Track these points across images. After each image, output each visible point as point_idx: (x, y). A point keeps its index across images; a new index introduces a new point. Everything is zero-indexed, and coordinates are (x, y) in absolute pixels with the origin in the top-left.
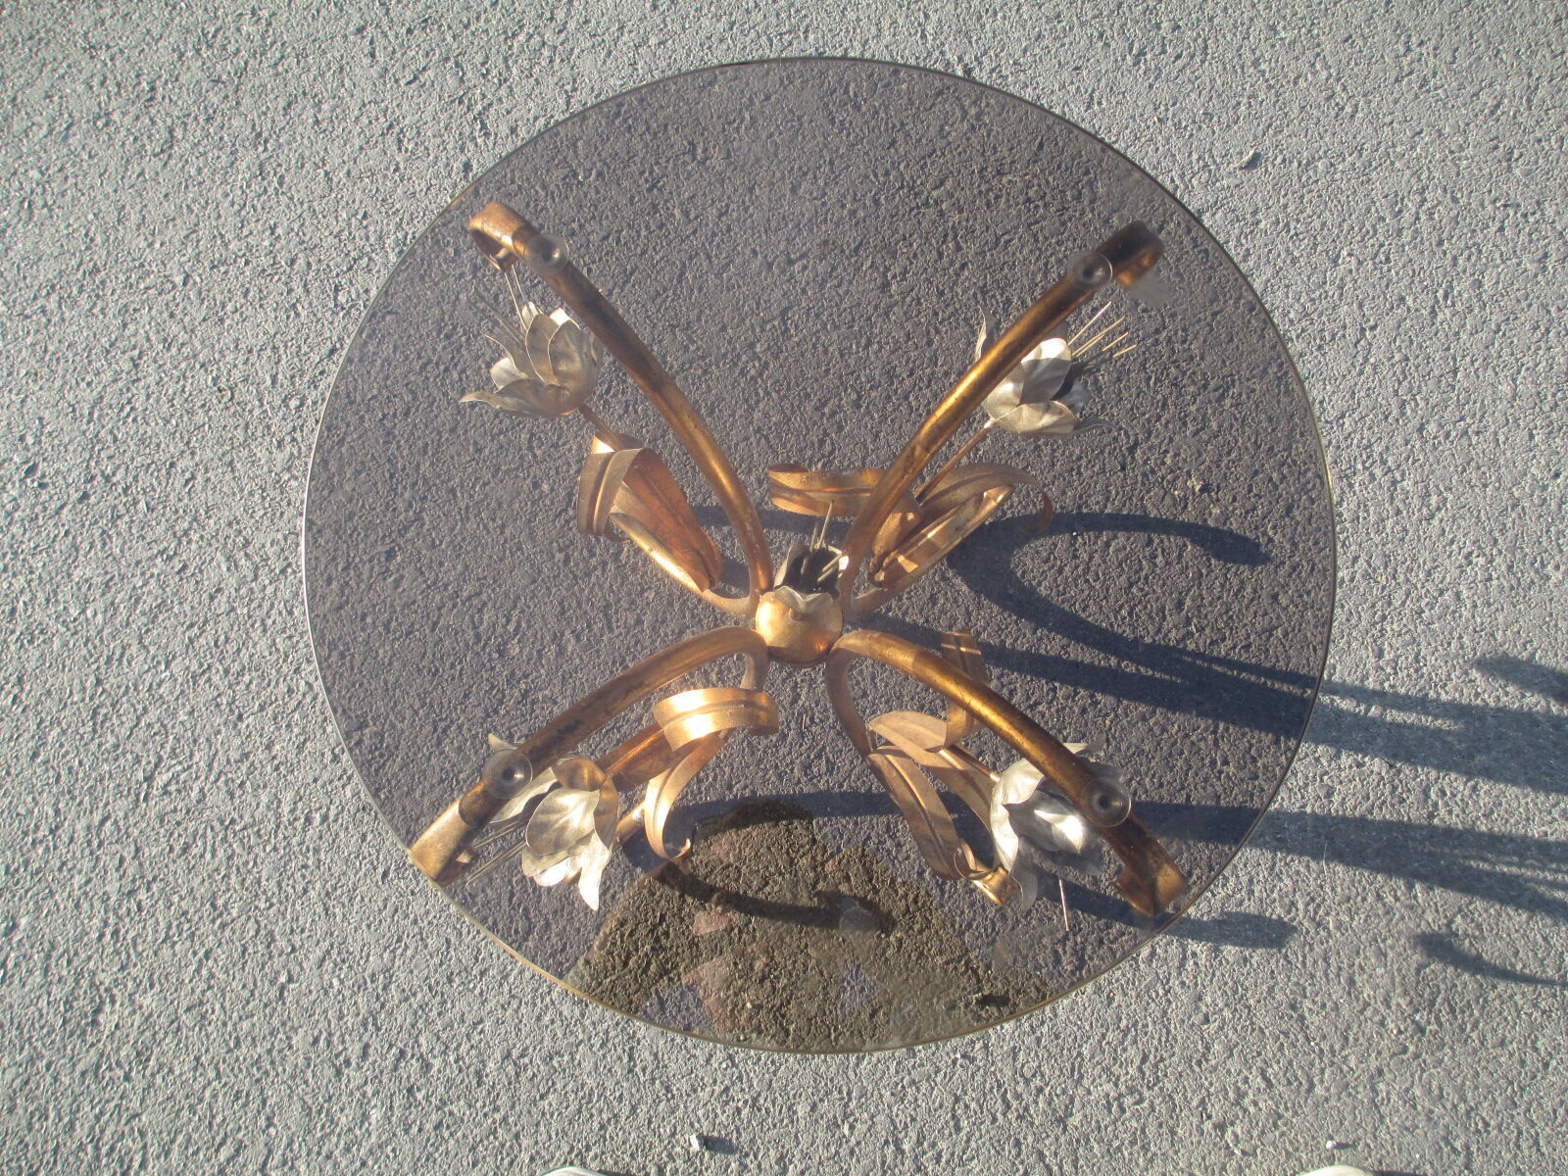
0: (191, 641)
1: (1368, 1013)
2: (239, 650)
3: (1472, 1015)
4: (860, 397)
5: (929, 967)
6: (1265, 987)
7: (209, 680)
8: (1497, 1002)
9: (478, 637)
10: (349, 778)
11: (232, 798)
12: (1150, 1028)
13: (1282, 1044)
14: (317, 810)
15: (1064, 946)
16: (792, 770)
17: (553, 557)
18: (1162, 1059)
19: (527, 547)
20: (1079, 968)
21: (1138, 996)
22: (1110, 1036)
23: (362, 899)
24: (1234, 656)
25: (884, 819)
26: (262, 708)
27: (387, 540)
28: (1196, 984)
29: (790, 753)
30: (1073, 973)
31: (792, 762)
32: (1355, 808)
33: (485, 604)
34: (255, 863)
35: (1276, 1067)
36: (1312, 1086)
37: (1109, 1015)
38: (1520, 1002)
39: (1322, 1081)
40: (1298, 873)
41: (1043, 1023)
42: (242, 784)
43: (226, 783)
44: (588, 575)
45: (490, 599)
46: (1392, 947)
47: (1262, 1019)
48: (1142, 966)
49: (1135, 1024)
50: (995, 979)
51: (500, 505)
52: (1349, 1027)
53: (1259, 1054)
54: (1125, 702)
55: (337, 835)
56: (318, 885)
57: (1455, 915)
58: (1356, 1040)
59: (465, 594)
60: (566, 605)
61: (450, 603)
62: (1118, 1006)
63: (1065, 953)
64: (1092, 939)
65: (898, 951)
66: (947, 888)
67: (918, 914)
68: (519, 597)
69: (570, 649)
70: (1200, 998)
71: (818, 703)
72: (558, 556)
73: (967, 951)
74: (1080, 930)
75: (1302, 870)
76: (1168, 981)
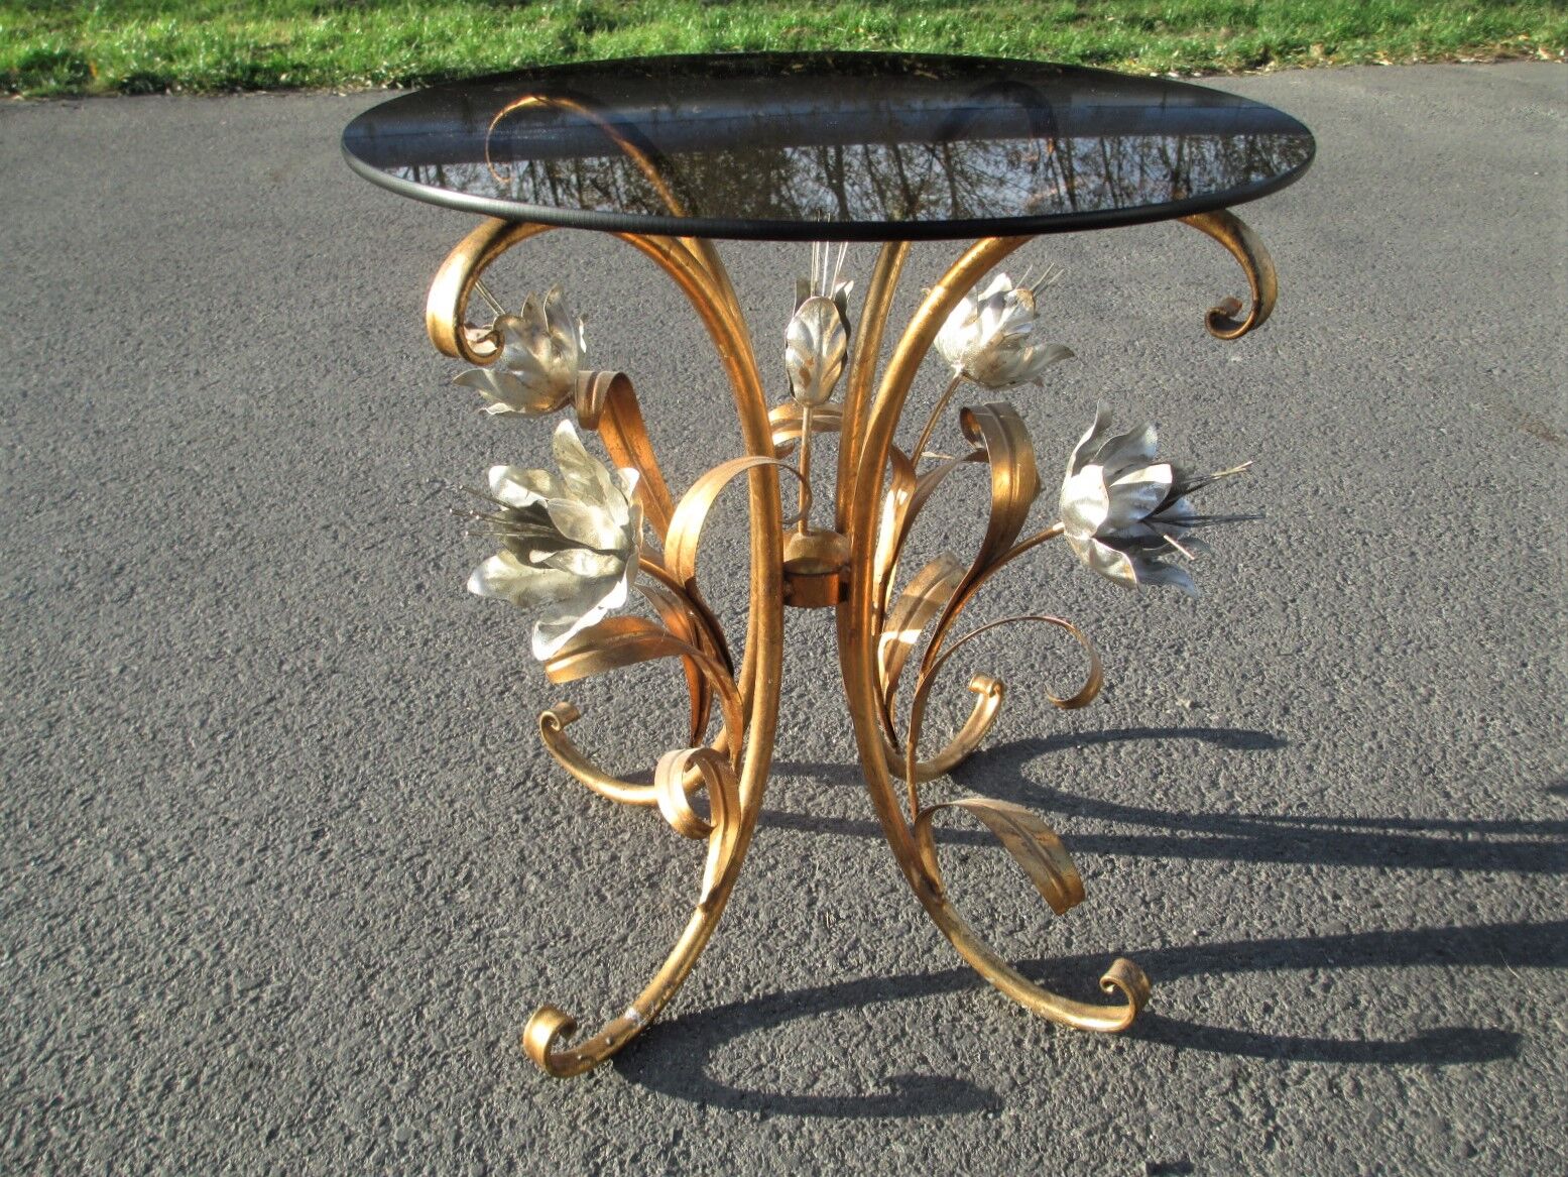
0: (51, 929)
2: (111, 931)
4: (825, 684)
5: (1066, 1143)
6: (1523, 1102)
7: (65, 961)
9: (419, 889)
10: (235, 1037)
11: (64, 1074)
14: (182, 1076)
15: (1238, 1095)
16: (823, 963)
17: (510, 818)
19: (481, 814)
20: (1270, 1114)
21: (1365, 1135)
23: (234, 1168)
24: (1294, 812)
25: (953, 995)
26: (129, 981)
27: (316, 824)
28: (1434, 1113)
29: (817, 948)
30: (1264, 1122)
31: (822, 956)
32: (1509, 915)
33: (429, 862)
34: (79, 1144)
37: (1338, 1161)
40: (1485, 981)
42: (83, 1060)
43: (60, 1060)
44: (552, 827)
45: (435, 856)
48: (1352, 1102)
50: (1162, 1143)
51: (449, 786)
54: (1196, 861)
55: (207, 1098)
56: (168, 1161)
59: (405, 856)
60: (526, 853)
61: (387, 865)
62: (1346, 1151)
63: (1242, 1102)
64: (1269, 1081)
65: (1018, 1130)
66: (1058, 1054)
67: (1029, 1087)
68: (470, 853)
69: (532, 888)
70: (1446, 1126)
71: (840, 901)
72: (515, 817)
73: (1111, 1118)
74: (1250, 1075)
75: (1488, 979)
76: (1395, 1114)
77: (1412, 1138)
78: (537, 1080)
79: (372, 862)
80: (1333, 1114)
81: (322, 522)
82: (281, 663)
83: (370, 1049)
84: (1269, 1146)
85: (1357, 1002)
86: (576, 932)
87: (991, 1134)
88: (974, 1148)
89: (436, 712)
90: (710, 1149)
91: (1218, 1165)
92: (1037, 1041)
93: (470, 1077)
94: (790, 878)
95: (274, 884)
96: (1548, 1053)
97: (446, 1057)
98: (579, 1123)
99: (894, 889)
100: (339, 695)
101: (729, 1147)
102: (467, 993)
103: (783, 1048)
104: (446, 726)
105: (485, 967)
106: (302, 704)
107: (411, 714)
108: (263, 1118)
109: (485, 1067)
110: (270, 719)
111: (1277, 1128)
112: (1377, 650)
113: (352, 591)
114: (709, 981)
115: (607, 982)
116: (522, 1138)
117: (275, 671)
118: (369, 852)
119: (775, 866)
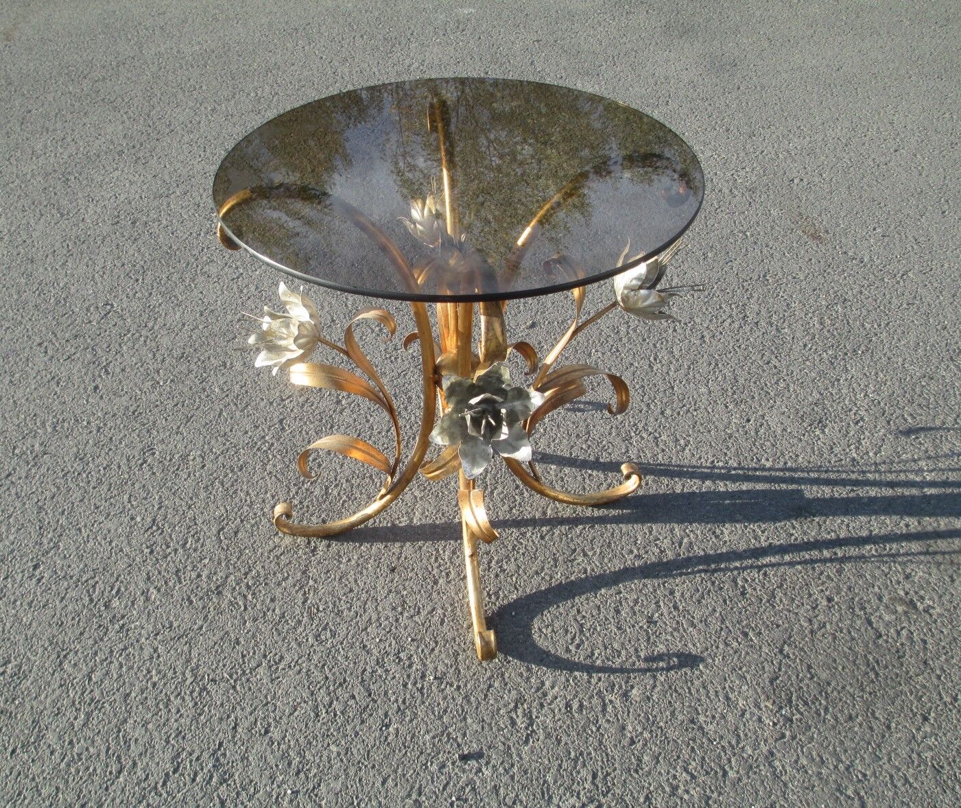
1: (747, 715)
3: (820, 704)
5: (421, 743)
6: (668, 713)
8: (835, 693)
9: (91, 600)
12: (593, 754)
13: (693, 748)
15: (516, 713)
16: (307, 640)
17: (143, 551)
18: (608, 774)
19: (127, 549)
20: (531, 724)
21: (578, 735)
22: (565, 765)
27: (35, 560)
28: (618, 720)
29: (305, 630)
30: (527, 728)
31: (307, 635)
33: (97, 582)
35: (693, 763)
36: (725, 774)
37: (561, 751)
38: (851, 691)
39: (731, 768)
40: (667, 640)
41: (513, 765)
44: (166, 557)
45: (100, 579)
46: (748, 672)
47: (672, 734)
48: (576, 715)
49: (581, 754)
50: (471, 742)
51: (109, 531)
52: (737, 729)
53: (679, 757)
57: (783, 646)
58: (746, 735)
59: (84, 579)
60: (151, 574)
61: (74, 585)
62: (566, 744)
63: (518, 716)
64: (535, 704)
65: (397, 736)
66: (425, 691)
67: (407, 711)
68: (120, 576)
69: (153, 597)
70: (623, 728)
71: (320, 600)
72: (146, 551)
73: (447, 728)
74: (525, 700)
75: (669, 638)
76: (597, 721)
77: (603, 735)
78: (150, 715)
79: (66, 584)
80: (564, 723)
81: (38, 340)
82: (14, 448)
83: (64, 700)
84: (526, 742)
85: (593, 654)
86: (175, 624)
87: (382, 739)
88: (372, 747)
89: (103, 480)
90: (237, 752)
91: (497, 754)
92: (415, 684)
93: (115, 715)
94: (295, 585)
95: (12, 600)
96: (689, 684)
97: (104, 703)
98: (171, 739)
99: (351, 591)
100: (48, 470)
101: (246, 750)
102: (116, 664)
103: (280, 692)
104: (109, 490)
105: (126, 648)
106: (26, 477)
107: (89, 482)
108: (9, 742)
109: (123, 708)
110: (8, 489)
111: (533, 731)
112: (662, 413)
113: (56, 394)
114: (245, 652)
115: (190, 655)
116: (141, 749)
117: (11, 454)
118: (64, 577)
119: (287, 578)
